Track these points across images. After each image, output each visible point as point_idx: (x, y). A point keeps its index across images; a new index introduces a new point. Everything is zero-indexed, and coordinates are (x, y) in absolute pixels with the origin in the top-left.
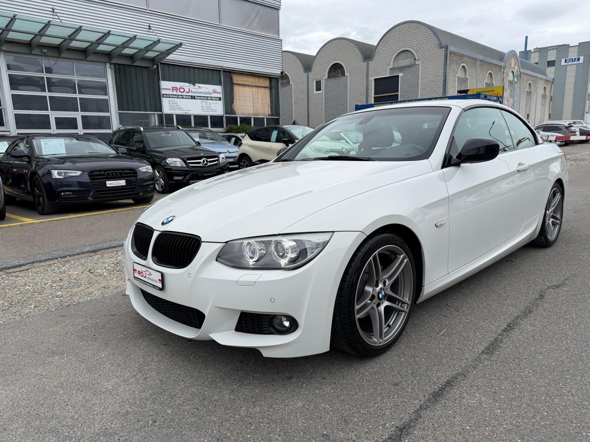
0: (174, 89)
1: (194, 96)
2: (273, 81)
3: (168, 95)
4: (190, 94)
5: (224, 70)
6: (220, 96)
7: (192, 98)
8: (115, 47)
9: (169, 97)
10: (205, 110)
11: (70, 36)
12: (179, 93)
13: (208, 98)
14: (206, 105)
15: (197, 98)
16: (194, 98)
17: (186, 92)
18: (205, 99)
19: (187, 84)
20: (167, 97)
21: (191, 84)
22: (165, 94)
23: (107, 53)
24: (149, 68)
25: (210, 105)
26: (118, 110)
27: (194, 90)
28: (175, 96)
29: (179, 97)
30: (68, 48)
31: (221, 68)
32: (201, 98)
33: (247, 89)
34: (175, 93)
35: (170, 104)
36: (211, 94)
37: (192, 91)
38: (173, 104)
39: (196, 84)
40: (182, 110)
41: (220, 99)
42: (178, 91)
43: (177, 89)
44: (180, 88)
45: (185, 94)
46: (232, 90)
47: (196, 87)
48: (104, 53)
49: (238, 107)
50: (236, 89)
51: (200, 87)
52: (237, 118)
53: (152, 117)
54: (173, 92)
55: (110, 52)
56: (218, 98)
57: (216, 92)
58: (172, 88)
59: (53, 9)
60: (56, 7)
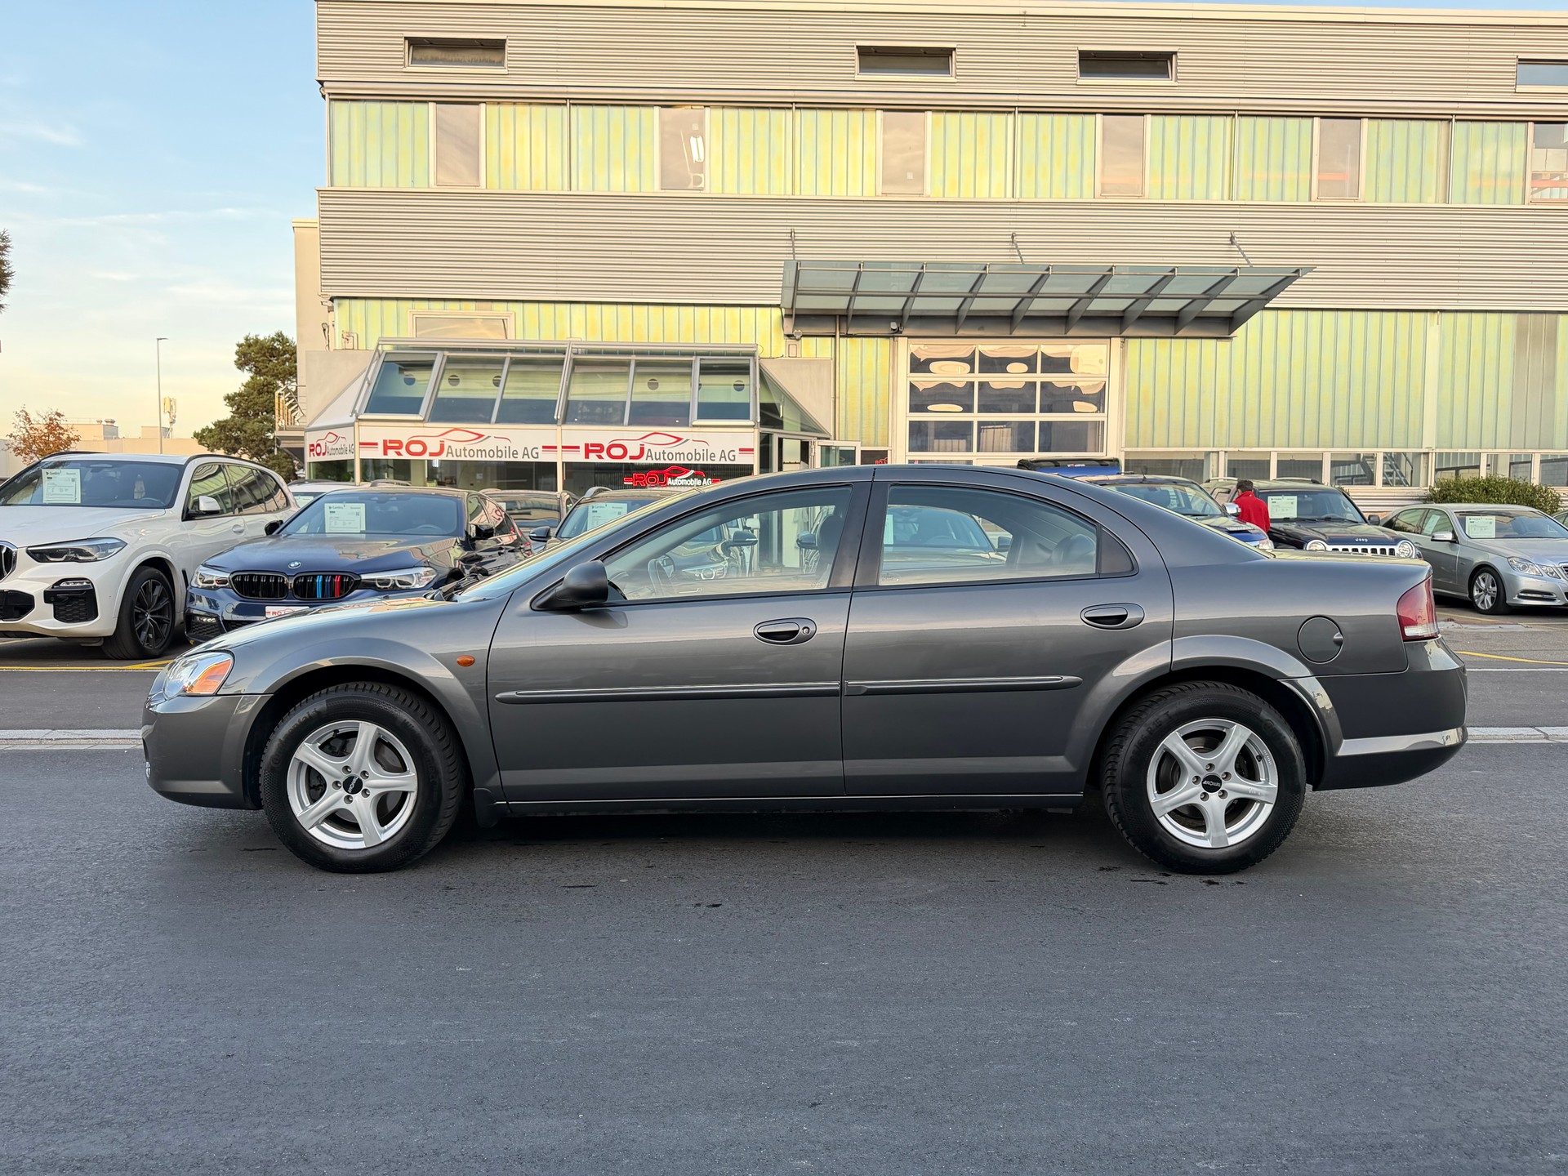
8: (1133, 300)
11: (1029, 291)
23: (1114, 315)
26: (1124, 445)
30: (1026, 314)
48: (1109, 315)
52: (1477, 456)
53: (1213, 457)
55: (1124, 311)
59: (1013, 237)
60: (1018, 232)
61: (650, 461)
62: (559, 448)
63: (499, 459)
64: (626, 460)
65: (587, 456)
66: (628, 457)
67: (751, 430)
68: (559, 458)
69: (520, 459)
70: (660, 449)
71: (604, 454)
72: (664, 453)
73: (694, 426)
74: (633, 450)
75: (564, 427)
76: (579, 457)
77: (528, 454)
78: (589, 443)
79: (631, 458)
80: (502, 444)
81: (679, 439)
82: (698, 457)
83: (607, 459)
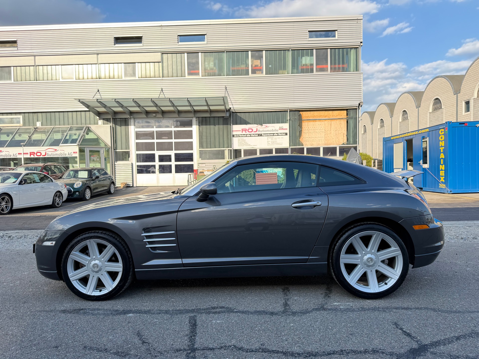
0: (243, 130)
1: (261, 134)
2: (351, 112)
3: (238, 135)
4: (257, 133)
5: (290, 110)
6: (288, 131)
7: (259, 136)
8: (189, 107)
9: (239, 137)
10: (271, 144)
12: (248, 133)
13: (274, 135)
14: (273, 140)
15: (264, 135)
16: (261, 135)
17: (254, 132)
18: (271, 136)
19: (256, 125)
20: (237, 137)
21: (259, 125)
22: (236, 135)
24: (224, 117)
25: (276, 140)
26: (199, 148)
27: (261, 129)
28: (244, 136)
29: (247, 136)
31: (288, 109)
32: (267, 135)
33: (318, 123)
34: (244, 133)
35: (239, 142)
36: (277, 131)
37: (259, 130)
38: (241, 142)
39: (263, 125)
40: (249, 145)
41: (286, 134)
42: (247, 131)
43: (246, 130)
44: (248, 130)
45: (253, 133)
46: (300, 126)
47: (263, 127)
49: (307, 139)
50: (305, 125)
51: (267, 126)
52: (303, 149)
54: (242, 132)
55: (191, 110)
56: (284, 133)
57: (283, 129)
58: (242, 129)
59: (162, 89)
60: (163, 88)
61: (48, 156)
62: (22, 154)
63: (6, 157)
64: (41, 156)
65: (30, 156)
66: (42, 155)
67: (76, 146)
68: (22, 156)
69: (12, 157)
70: (51, 153)
71: (35, 155)
72: (52, 154)
73: (60, 146)
74: (43, 153)
75: (24, 148)
76: (28, 156)
77: (14, 156)
78: (31, 152)
79: (43, 156)
80: (7, 153)
81: (56, 150)
82: (62, 155)
83: (36, 156)
